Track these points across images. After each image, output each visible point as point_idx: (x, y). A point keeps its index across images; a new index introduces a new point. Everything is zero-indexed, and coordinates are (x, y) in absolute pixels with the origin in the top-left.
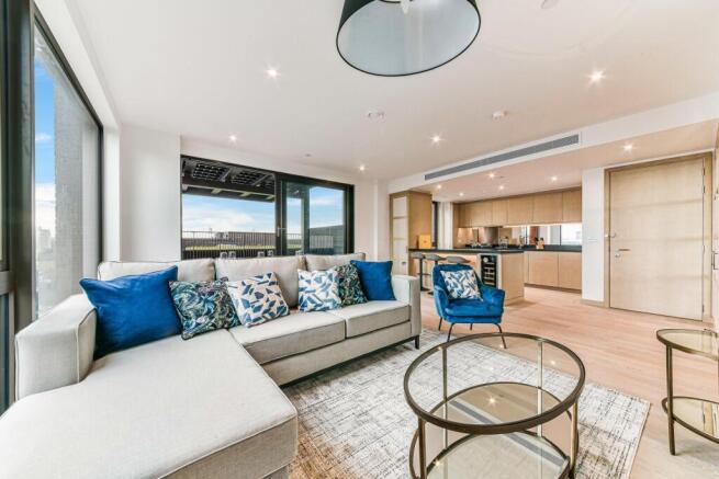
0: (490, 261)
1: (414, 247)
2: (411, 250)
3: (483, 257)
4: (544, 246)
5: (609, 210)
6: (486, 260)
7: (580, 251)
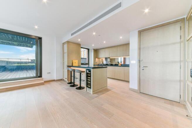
0: (89, 72)
1: (71, 65)
2: (68, 66)
3: (87, 70)
4: (121, 65)
5: (140, 49)
6: (88, 71)
7: (129, 67)
